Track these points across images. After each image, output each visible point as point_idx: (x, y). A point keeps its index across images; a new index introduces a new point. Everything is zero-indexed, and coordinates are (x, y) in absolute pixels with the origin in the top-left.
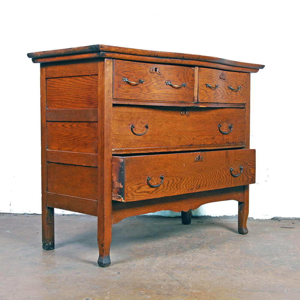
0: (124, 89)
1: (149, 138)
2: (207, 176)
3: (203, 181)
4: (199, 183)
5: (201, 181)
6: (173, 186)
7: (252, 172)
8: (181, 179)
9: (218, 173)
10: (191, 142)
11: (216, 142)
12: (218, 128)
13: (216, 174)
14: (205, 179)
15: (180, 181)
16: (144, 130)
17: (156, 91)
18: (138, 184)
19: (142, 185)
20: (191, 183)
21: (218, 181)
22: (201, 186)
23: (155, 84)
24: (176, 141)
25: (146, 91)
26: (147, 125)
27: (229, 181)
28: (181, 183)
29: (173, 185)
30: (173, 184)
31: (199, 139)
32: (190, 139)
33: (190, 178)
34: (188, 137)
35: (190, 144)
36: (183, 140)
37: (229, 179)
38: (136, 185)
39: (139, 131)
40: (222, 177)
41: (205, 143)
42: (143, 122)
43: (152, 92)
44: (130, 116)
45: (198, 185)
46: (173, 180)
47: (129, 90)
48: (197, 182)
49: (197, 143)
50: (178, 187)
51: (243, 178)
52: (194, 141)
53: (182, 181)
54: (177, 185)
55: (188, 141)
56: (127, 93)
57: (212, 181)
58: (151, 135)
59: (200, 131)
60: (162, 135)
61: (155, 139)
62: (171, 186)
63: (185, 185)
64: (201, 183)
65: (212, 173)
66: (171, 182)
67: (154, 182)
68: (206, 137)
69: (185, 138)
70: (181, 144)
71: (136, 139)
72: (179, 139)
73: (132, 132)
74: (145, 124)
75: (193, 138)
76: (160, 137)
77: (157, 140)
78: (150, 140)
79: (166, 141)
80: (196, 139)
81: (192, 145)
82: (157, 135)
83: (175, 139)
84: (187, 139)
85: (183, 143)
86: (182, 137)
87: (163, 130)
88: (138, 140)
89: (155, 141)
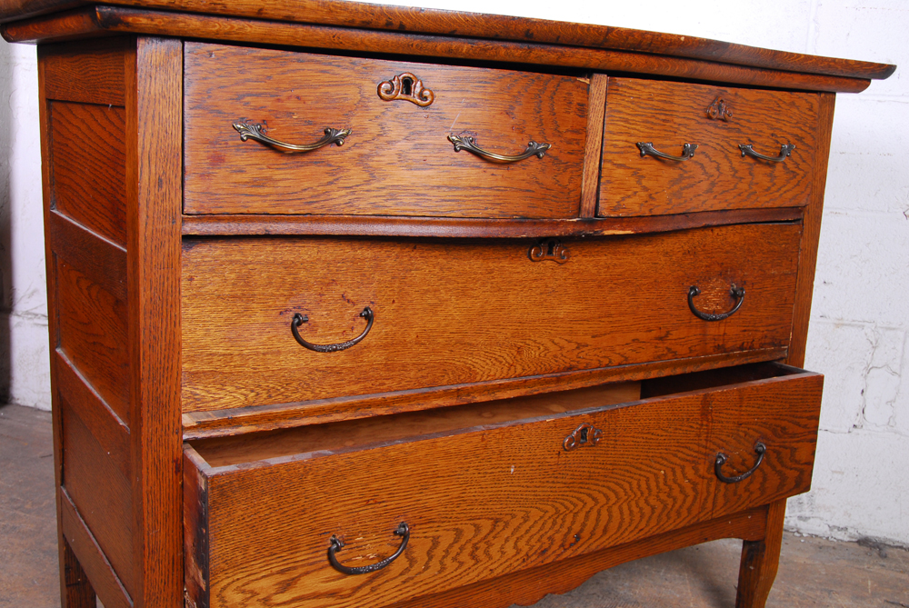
0: (241, 171)
1: (377, 357)
2: (612, 495)
3: (593, 515)
4: (576, 527)
5: (587, 517)
6: (458, 554)
7: (802, 455)
8: (497, 521)
9: (661, 480)
10: (566, 360)
11: (675, 352)
12: (685, 300)
13: (653, 484)
14: (606, 507)
15: (491, 532)
16: (352, 329)
17: (404, 177)
18: (282, 572)
19: (301, 571)
20: (541, 529)
21: (659, 506)
22: (586, 534)
23: (403, 145)
24: (501, 359)
25: (355, 175)
26: (366, 309)
27: (706, 499)
28: (494, 537)
29: (456, 548)
30: (457, 546)
31: (605, 344)
32: (562, 348)
33: (535, 514)
34: (557, 340)
35: (562, 366)
36: (535, 353)
37: (708, 492)
38: (272, 574)
39: (331, 335)
40: (676, 492)
41: (626, 359)
42: (349, 296)
43: (387, 182)
44: (289, 279)
45: (573, 534)
46: (459, 533)
47: (268, 173)
48: (568, 524)
49: (593, 362)
50: (480, 553)
51: (765, 479)
52: (581, 355)
53: (498, 529)
54: (477, 549)
55: (555, 356)
56: (260, 190)
57: (635, 510)
58: (385, 346)
59: (610, 316)
60: (440, 340)
61: (408, 360)
62: (444, 557)
63: (511, 543)
64: (584, 525)
65: (635, 483)
66: (446, 539)
67: (362, 553)
68: (632, 336)
69: (542, 348)
70: (524, 370)
71: (314, 364)
72: (515, 353)
73: (294, 341)
74: (361, 307)
75: (576, 343)
76: (428, 350)
77: (414, 364)
78: (381, 364)
79: (458, 363)
80: (589, 347)
81: (570, 368)
82: (416, 344)
83: (499, 354)
84: (553, 348)
85: (530, 365)
86: (528, 342)
87: (443, 323)
88: (323, 371)
89: (404, 366)
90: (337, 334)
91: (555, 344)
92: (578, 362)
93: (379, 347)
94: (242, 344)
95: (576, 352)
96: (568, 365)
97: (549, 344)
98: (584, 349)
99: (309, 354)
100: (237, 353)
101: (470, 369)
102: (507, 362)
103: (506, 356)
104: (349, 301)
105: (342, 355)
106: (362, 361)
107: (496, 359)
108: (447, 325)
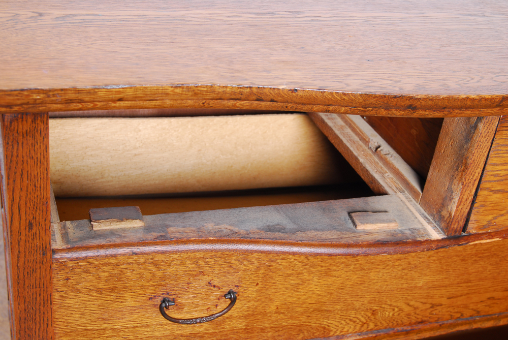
1: (238, 324)
10: (418, 317)
16: (217, 306)
24: (355, 319)
31: (459, 303)
32: (415, 308)
34: (412, 303)
35: (414, 321)
36: (389, 313)
39: (196, 311)
41: (478, 312)
49: (445, 317)
52: (434, 313)
55: (408, 315)
58: (246, 317)
60: (299, 309)
61: (267, 325)
68: (488, 295)
69: (396, 309)
70: (376, 326)
71: (179, 332)
72: (370, 315)
73: (162, 317)
74: (226, 290)
75: (431, 304)
76: (286, 317)
77: (272, 327)
78: (241, 329)
79: (314, 325)
80: (443, 306)
81: (422, 322)
82: (276, 313)
83: (354, 316)
84: (407, 309)
85: (383, 322)
86: (383, 306)
87: (303, 298)
88: (187, 336)
89: (262, 329)
90: (202, 310)
91: (410, 306)
92: (430, 318)
93: (240, 317)
94: (114, 321)
95: (429, 311)
96: (420, 320)
97: (404, 307)
98: (438, 308)
99: (176, 326)
100: (109, 328)
101: (324, 328)
102: (360, 321)
103: (360, 317)
104: (214, 286)
105: (206, 325)
106: (223, 328)
107: (350, 320)
108: (307, 299)
